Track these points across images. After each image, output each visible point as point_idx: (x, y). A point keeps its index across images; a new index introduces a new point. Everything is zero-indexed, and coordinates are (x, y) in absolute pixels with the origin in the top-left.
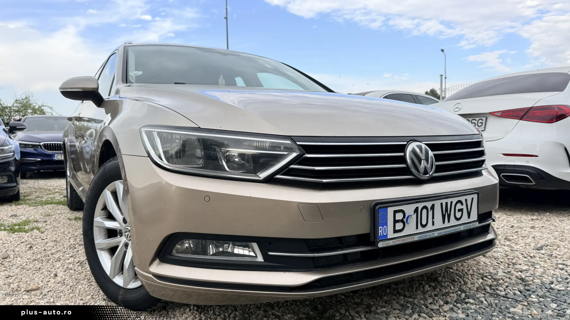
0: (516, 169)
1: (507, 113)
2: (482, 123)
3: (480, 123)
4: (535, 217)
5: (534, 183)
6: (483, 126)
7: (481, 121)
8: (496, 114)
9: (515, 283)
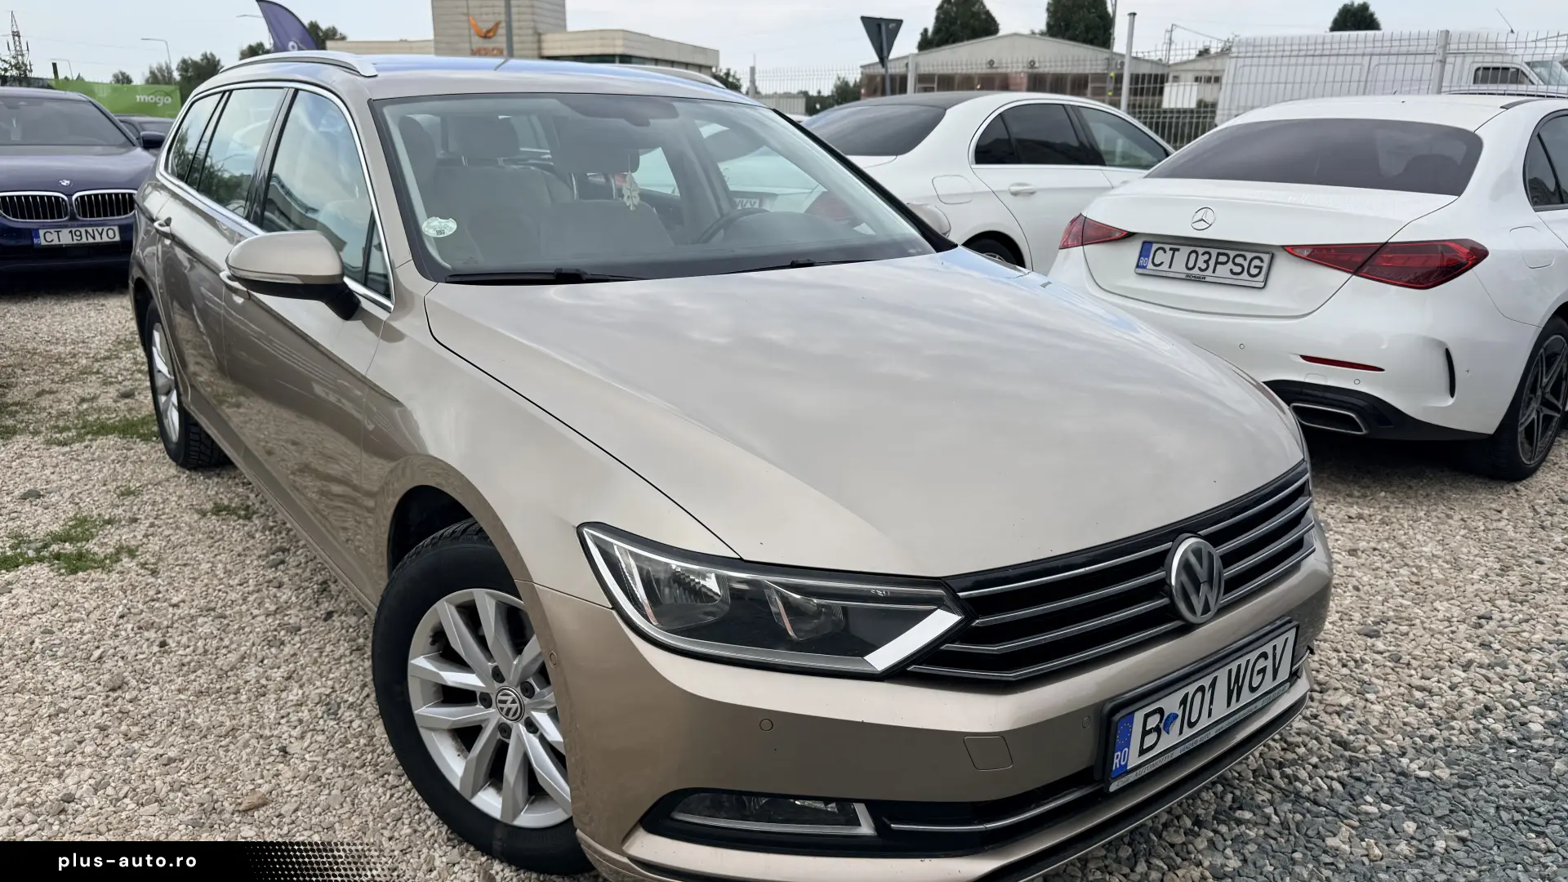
0: (1328, 395)
1: (1325, 252)
2: (1260, 268)
3: (1255, 267)
4: (1354, 511)
5: (1364, 432)
6: (1261, 277)
7: (1257, 262)
8: (1297, 252)
9: (1331, 756)
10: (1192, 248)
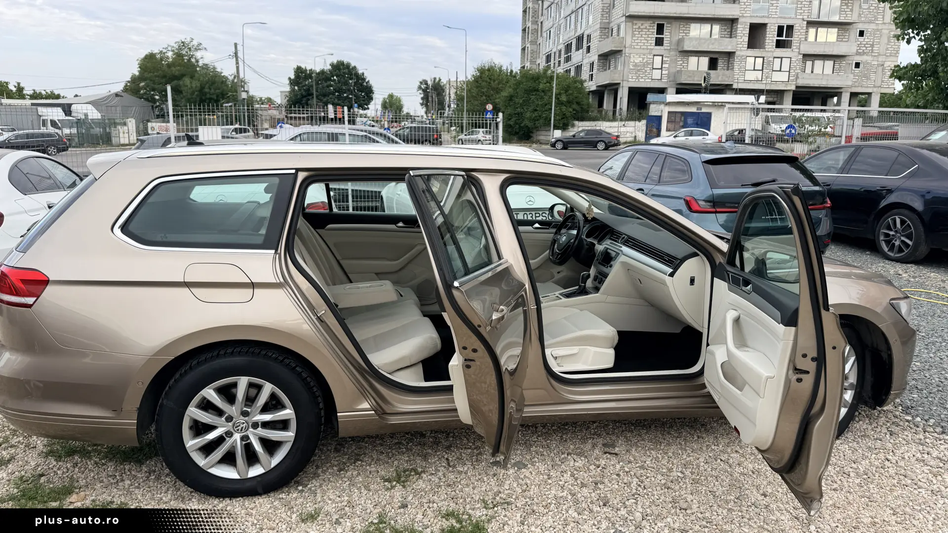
10: (524, 213)
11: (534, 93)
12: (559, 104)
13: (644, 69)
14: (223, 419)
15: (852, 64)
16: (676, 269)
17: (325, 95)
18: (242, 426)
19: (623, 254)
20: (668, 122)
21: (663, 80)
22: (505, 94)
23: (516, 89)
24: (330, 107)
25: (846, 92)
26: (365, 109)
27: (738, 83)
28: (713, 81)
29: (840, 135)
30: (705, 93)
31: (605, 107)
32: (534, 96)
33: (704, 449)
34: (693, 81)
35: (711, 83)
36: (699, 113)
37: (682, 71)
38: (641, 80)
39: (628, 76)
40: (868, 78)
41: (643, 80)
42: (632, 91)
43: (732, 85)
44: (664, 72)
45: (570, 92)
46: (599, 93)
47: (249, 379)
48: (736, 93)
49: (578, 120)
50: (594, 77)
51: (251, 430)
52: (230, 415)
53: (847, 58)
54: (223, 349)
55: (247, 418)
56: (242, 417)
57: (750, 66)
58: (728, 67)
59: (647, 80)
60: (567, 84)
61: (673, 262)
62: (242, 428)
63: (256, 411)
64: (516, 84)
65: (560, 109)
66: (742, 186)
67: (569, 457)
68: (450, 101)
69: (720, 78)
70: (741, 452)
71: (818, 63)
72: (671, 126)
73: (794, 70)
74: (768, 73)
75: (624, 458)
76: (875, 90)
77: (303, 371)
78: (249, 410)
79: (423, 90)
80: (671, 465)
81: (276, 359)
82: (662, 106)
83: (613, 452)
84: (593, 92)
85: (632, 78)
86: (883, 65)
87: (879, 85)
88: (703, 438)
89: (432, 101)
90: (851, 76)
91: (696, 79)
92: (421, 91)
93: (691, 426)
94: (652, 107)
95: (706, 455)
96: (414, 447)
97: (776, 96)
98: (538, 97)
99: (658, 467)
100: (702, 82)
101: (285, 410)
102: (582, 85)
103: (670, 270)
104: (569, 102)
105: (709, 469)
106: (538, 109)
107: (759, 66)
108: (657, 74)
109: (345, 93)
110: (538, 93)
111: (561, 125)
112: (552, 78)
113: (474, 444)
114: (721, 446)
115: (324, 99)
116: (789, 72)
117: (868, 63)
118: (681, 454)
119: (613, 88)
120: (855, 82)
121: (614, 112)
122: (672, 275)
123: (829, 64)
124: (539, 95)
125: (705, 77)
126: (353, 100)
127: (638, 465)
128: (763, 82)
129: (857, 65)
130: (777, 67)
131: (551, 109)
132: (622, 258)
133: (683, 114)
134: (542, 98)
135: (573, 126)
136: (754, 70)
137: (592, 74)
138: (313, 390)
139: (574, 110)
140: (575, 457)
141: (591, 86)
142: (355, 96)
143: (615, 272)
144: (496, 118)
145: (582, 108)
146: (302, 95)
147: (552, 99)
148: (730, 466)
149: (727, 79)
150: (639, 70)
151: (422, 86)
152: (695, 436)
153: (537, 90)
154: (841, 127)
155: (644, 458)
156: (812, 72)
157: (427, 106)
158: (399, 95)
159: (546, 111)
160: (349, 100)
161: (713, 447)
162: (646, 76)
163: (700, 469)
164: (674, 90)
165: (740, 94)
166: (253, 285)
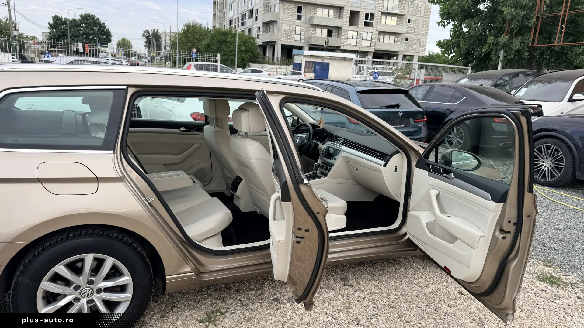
11: (224, 44)
12: (240, 52)
13: (290, 34)
14: (72, 288)
15: (404, 38)
16: (387, 162)
17: (76, 37)
18: (88, 292)
19: (344, 151)
20: (305, 67)
21: (301, 42)
22: (204, 43)
23: (212, 40)
24: (80, 45)
25: (401, 54)
26: (105, 47)
27: (344, 46)
28: (331, 44)
29: (413, 78)
30: (326, 51)
31: (267, 55)
32: (223, 46)
33: (402, 277)
34: (319, 43)
35: (329, 45)
36: (322, 63)
37: (312, 36)
38: (288, 40)
39: (281, 37)
40: (412, 47)
41: (290, 41)
42: (283, 47)
43: (340, 47)
44: (302, 37)
45: (247, 44)
46: (264, 47)
47: (94, 255)
48: (343, 52)
49: (252, 62)
50: (260, 36)
51: (96, 294)
52: (78, 285)
53: (402, 35)
54: (71, 232)
55: (92, 286)
56: (88, 285)
57: (350, 36)
58: (338, 36)
59: (292, 41)
60: (245, 39)
61: (385, 157)
62: (88, 294)
63: (100, 280)
64: (211, 37)
65: (241, 55)
66: (381, 107)
67: (323, 291)
68: (165, 45)
69: (333, 43)
70: (424, 277)
71: (387, 37)
72: (307, 70)
73: (374, 40)
74: (360, 41)
75: (357, 288)
76: (416, 54)
77: (137, 246)
78: (94, 279)
79: (146, 37)
80: (387, 291)
81: (117, 237)
82: (302, 57)
83: (349, 284)
84: (260, 46)
85: (284, 39)
86: (420, 40)
87: (417, 51)
88: (398, 269)
89: (153, 44)
90: (404, 45)
91: (320, 42)
92: (144, 37)
93: (388, 261)
94: (296, 57)
95: (405, 281)
96: (212, 293)
97: (364, 55)
98: (226, 46)
99: (380, 292)
100: (324, 44)
101: (123, 277)
102: (254, 41)
103: (384, 163)
104: (246, 51)
105: (411, 292)
106: (226, 54)
107: (355, 37)
108: (298, 37)
109: (91, 36)
110: (226, 44)
111: (242, 65)
112: (235, 35)
113: (255, 287)
114: (411, 274)
115: (76, 38)
116: (371, 41)
117: (412, 39)
118: (390, 281)
119: (272, 44)
120: (405, 49)
121: (273, 59)
122: (385, 166)
123: (392, 37)
124: (227, 45)
125: (326, 41)
126: (97, 41)
127: (368, 292)
128: (357, 46)
129: (407, 39)
130: (365, 38)
131: (235, 54)
132: (343, 154)
133: (314, 63)
134: (229, 47)
135: (249, 66)
136: (352, 39)
137: (259, 35)
138: (146, 260)
139: (249, 56)
140: (326, 290)
141: (259, 42)
142: (98, 38)
143: (338, 163)
144: (216, 57)
145: (254, 55)
146: (58, 35)
147: (236, 48)
148: (422, 288)
149: (337, 43)
150: (287, 34)
151: (146, 34)
152: (393, 269)
153: (226, 42)
154: (414, 74)
155: (369, 287)
156: (383, 42)
157: (149, 47)
158: (129, 39)
159: (232, 55)
160: (95, 40)
161: (407, 275)
162: (291, 38)
163: (406, 292)
164: (308, 48)
165: (345, 53)
166: (98, 180)
